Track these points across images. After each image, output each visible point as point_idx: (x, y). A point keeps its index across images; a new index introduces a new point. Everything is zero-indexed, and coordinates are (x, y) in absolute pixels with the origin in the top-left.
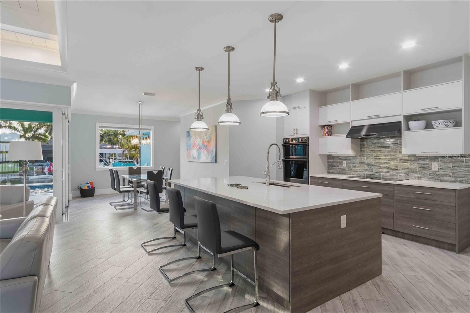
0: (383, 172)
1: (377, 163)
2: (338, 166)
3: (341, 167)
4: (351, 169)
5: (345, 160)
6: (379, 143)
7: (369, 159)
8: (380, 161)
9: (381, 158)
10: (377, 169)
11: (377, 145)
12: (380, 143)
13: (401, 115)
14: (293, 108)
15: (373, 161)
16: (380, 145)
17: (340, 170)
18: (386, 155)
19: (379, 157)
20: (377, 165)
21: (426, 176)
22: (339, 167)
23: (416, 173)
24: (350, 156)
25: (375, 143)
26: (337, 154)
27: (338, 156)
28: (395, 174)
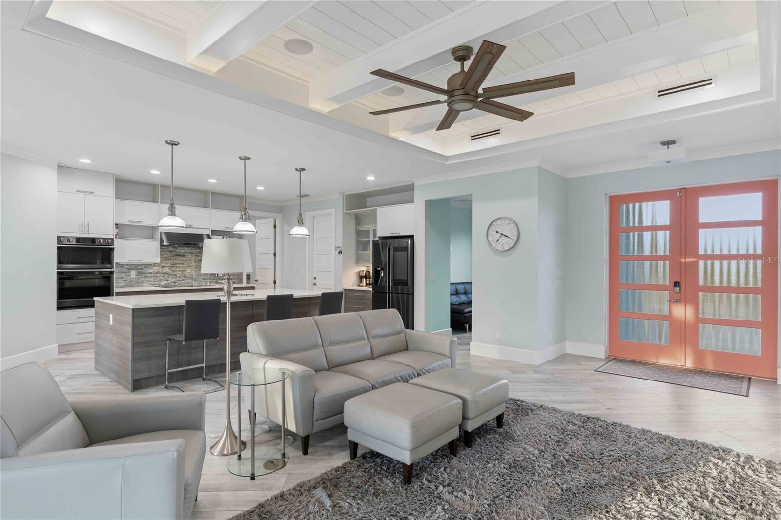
0: (179, 280)
1: (174, 271)
2: (123, 278)
3: (129, 278)
4: (141, 280)
5: (133, 269)
6: (175, 251)
7: (164, 268)
8: (178, 269)
9: (177, 267)
10: (174, 278)
11: (174, 253)
12: (177, 251)
13: (209, 229)
14: (78, 191)
15: (169, 269)
16: (176, 253)
17: (126, 282)
18: (183, 264)
19: (176, 266)
20: (174, 273)
21: (214, 281)
22: (125, 279)
23: (207, 280)
24: (141, 265)
25: (171, 251)
26: (142, 262)
27: (123, 265)
28: (190, 281)
